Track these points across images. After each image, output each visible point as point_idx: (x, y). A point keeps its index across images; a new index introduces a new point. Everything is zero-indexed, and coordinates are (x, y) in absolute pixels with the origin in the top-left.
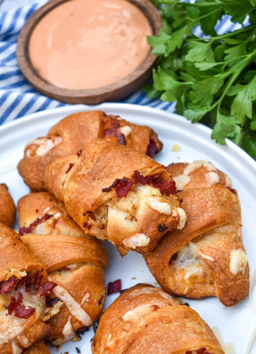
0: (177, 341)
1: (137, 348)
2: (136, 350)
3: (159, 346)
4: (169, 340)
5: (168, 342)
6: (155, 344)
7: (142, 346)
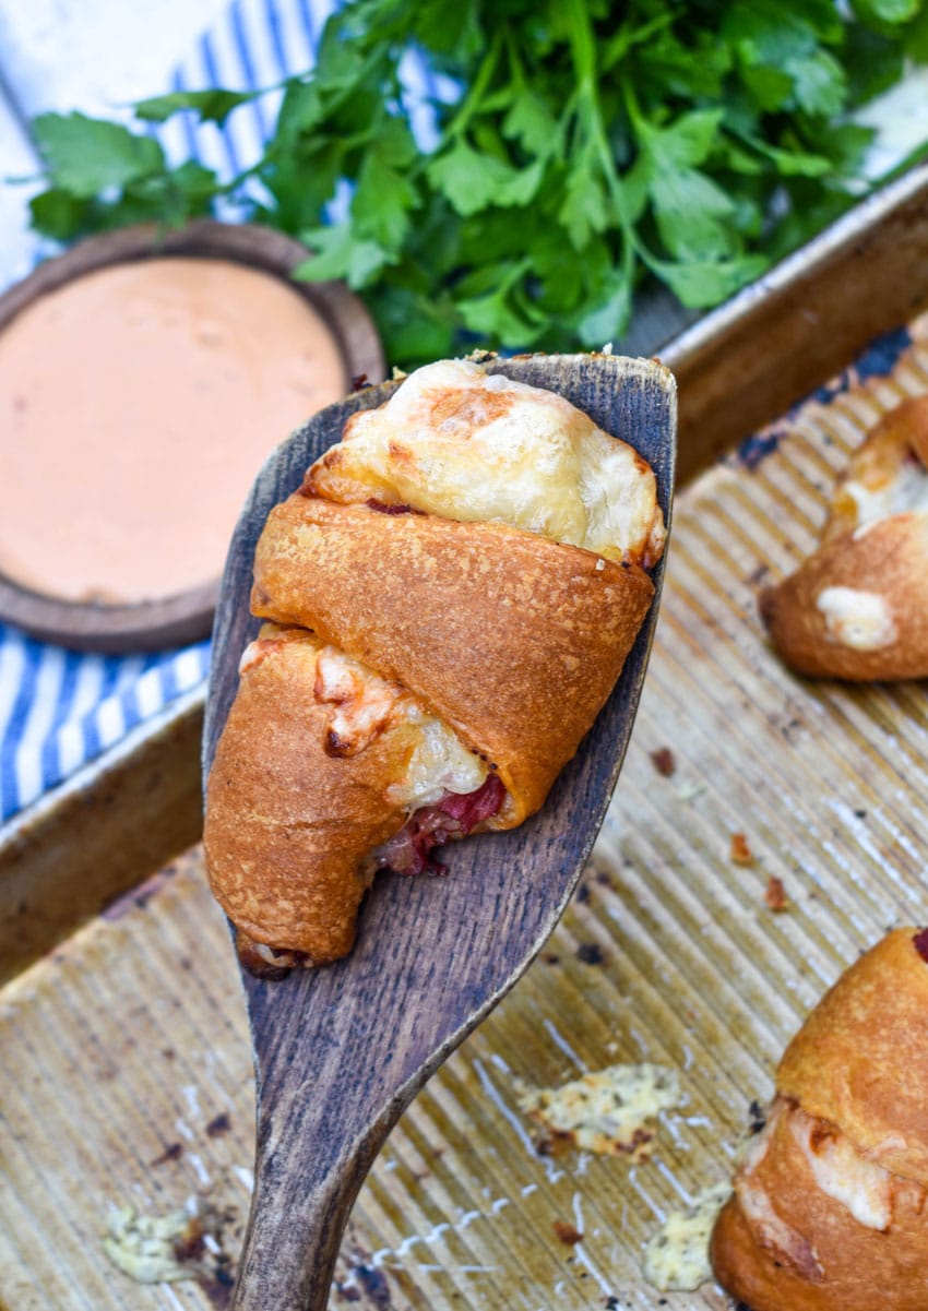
0: (924, 1024)
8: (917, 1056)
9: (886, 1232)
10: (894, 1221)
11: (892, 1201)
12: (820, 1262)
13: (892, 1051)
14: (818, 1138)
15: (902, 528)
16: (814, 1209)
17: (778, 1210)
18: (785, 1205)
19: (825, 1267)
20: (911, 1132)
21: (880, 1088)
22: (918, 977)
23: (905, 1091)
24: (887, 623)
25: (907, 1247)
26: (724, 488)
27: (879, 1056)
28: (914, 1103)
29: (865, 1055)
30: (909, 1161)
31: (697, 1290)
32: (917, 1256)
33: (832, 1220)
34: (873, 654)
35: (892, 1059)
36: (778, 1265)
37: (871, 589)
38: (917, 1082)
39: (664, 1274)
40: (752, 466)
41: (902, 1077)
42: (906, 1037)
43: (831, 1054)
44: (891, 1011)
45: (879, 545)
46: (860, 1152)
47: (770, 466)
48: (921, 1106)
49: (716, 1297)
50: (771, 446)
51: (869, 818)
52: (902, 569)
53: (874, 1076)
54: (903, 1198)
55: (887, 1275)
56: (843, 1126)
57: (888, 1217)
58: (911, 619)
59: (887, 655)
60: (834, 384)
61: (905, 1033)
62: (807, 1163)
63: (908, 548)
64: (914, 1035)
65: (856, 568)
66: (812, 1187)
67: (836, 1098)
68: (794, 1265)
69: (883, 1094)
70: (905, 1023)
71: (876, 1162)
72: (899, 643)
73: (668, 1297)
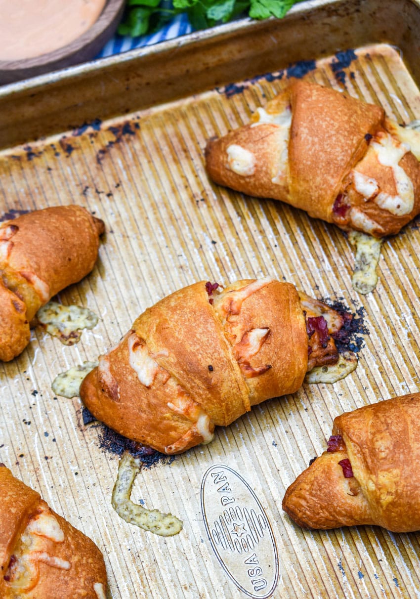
0: (195, 313)
1: (200, 356)
2: (202, 359)
3: (200, 330)
4: (193, 320)
5: (195, 321)
6: (198, 336)
7: (198, 350)
8: (187, 323)
9: (149, 388)
10: (153, 385)
11: (155, 377)
12: (120, 393)
13: (179, 319)
14: (136, 345)
15: (272, 129)
16: (125, 372)
17: (111, 370)
18: (114, 368)
19: (120, 396)
20: (172, 350)
21: (167, 331)
22: (201, 295)
23: (176, 334)
24: (252, 166)
25: (155, 397)
26: (213, 100)
27: (173, 320)
28: (178, 339)
29: (168, 318)
30: (168, 362)
31: (71, 398)
32: (157, 401)
33: (130, 378)
34: (242, 177)
35: (177, 322)
36: (103, 390)
37: (250, 149)
38: (183, 333)
39: (61, 388)
40: (228, 95)
41: (178, 329)
42: (186, 316)
43: (155, 314)
44: (185, 305)
45: (260, 132)
46: (150, 353)
47: (236, 98)
48: (180, 342)
49: (77, 403)
50: (240, 90)
51: (216, 245)
52: (265, 145)
53: (167, 326)
54: (160, 376)
55: (144, 406)
56: (148, 342)
57: (152, 382)
58: (262, 167)
59: (248, 180)
60: (276, 74)
61: (186, 314)
62: (129, 355)
63: (271, 137)
64: (189, 315)
65: (247, 139)
66: (127, 363)
67: (149, 331)
68: (109, 392)
69: (167, 333)
70: (188, 310)
71: (155, 358)
72: (254, 176)
73: (58, 397)
